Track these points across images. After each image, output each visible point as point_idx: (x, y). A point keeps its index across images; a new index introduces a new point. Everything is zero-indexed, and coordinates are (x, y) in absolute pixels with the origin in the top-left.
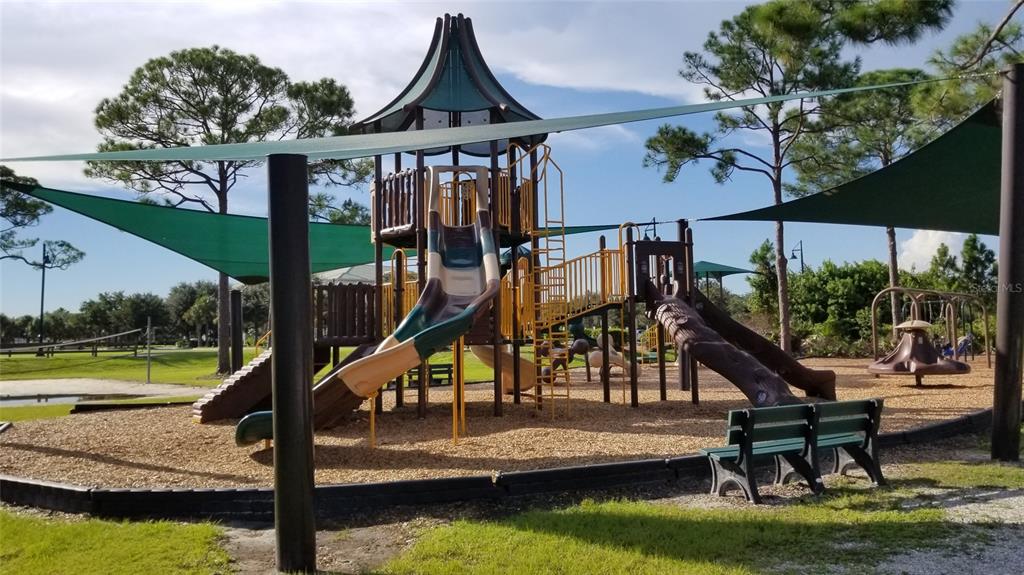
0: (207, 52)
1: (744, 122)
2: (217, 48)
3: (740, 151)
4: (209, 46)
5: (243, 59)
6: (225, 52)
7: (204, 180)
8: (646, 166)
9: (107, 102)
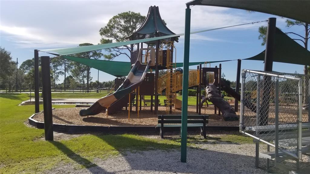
0: (127, 13)
1: (296, 23)
2: (130, 12)
3: (293, 33)
4: (128, 11)
5: (137, 14)
6: (132, 12)
7: (127, 48)
8: (260, 39)
9: (102, 28)
